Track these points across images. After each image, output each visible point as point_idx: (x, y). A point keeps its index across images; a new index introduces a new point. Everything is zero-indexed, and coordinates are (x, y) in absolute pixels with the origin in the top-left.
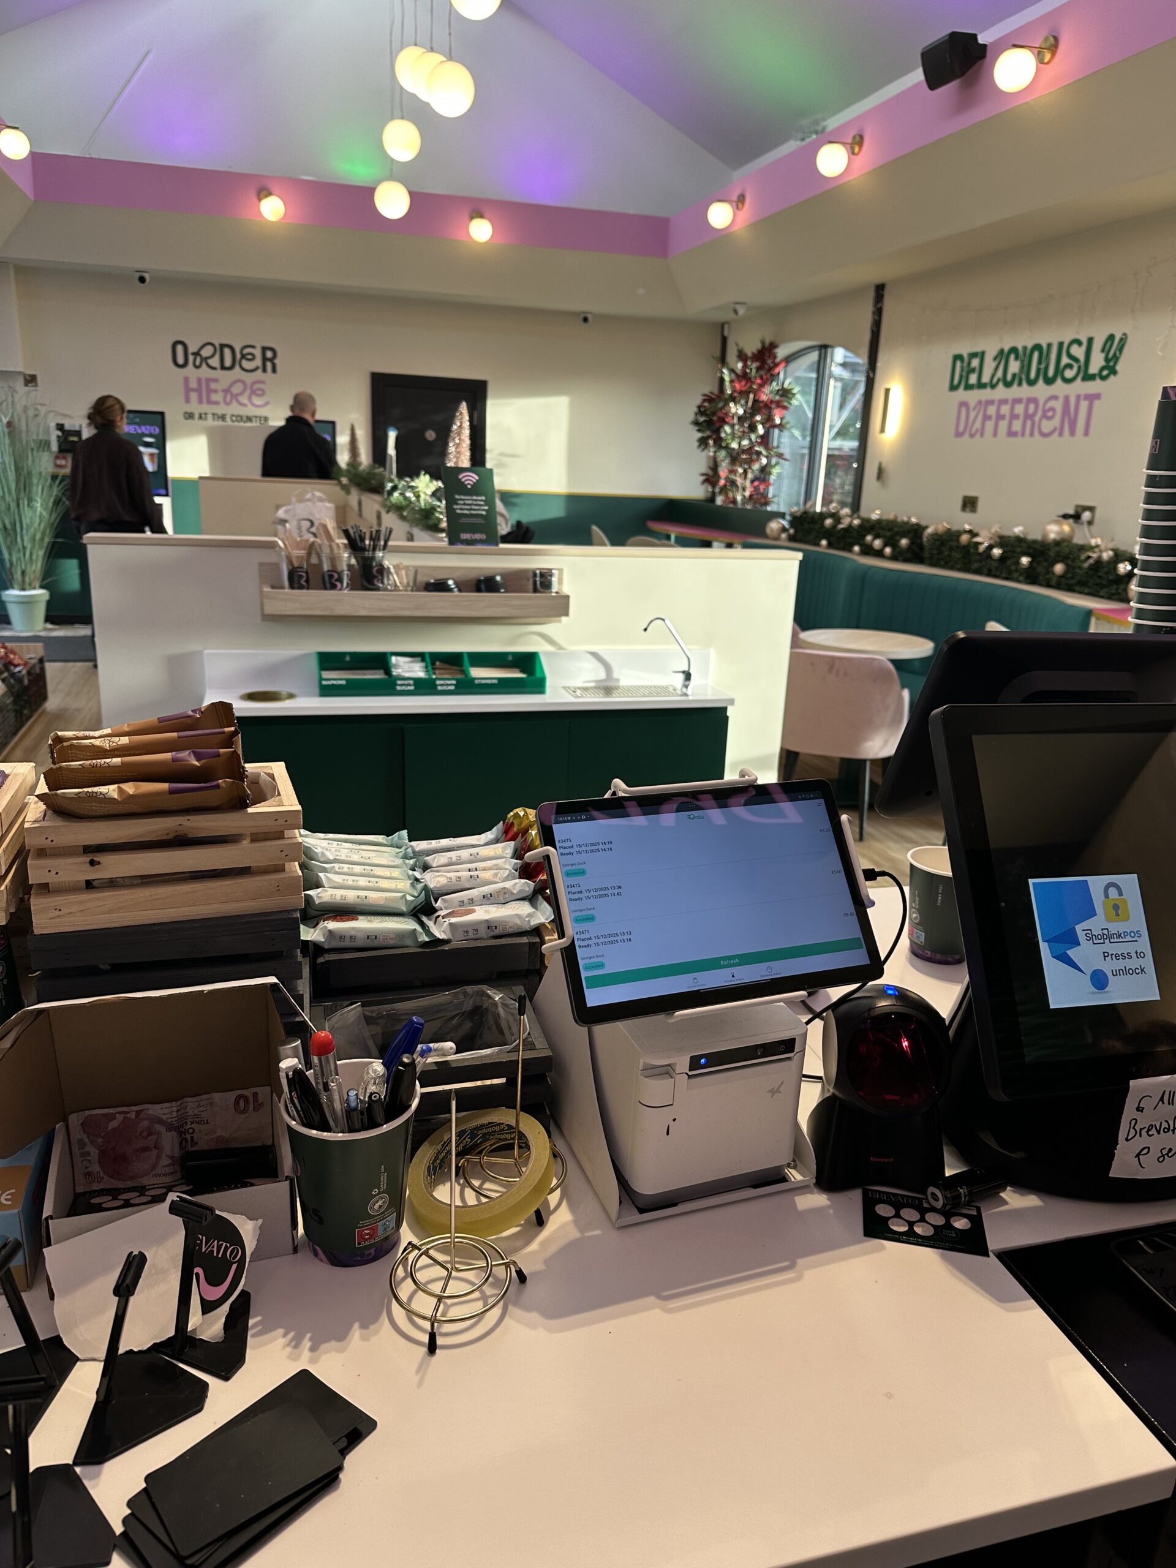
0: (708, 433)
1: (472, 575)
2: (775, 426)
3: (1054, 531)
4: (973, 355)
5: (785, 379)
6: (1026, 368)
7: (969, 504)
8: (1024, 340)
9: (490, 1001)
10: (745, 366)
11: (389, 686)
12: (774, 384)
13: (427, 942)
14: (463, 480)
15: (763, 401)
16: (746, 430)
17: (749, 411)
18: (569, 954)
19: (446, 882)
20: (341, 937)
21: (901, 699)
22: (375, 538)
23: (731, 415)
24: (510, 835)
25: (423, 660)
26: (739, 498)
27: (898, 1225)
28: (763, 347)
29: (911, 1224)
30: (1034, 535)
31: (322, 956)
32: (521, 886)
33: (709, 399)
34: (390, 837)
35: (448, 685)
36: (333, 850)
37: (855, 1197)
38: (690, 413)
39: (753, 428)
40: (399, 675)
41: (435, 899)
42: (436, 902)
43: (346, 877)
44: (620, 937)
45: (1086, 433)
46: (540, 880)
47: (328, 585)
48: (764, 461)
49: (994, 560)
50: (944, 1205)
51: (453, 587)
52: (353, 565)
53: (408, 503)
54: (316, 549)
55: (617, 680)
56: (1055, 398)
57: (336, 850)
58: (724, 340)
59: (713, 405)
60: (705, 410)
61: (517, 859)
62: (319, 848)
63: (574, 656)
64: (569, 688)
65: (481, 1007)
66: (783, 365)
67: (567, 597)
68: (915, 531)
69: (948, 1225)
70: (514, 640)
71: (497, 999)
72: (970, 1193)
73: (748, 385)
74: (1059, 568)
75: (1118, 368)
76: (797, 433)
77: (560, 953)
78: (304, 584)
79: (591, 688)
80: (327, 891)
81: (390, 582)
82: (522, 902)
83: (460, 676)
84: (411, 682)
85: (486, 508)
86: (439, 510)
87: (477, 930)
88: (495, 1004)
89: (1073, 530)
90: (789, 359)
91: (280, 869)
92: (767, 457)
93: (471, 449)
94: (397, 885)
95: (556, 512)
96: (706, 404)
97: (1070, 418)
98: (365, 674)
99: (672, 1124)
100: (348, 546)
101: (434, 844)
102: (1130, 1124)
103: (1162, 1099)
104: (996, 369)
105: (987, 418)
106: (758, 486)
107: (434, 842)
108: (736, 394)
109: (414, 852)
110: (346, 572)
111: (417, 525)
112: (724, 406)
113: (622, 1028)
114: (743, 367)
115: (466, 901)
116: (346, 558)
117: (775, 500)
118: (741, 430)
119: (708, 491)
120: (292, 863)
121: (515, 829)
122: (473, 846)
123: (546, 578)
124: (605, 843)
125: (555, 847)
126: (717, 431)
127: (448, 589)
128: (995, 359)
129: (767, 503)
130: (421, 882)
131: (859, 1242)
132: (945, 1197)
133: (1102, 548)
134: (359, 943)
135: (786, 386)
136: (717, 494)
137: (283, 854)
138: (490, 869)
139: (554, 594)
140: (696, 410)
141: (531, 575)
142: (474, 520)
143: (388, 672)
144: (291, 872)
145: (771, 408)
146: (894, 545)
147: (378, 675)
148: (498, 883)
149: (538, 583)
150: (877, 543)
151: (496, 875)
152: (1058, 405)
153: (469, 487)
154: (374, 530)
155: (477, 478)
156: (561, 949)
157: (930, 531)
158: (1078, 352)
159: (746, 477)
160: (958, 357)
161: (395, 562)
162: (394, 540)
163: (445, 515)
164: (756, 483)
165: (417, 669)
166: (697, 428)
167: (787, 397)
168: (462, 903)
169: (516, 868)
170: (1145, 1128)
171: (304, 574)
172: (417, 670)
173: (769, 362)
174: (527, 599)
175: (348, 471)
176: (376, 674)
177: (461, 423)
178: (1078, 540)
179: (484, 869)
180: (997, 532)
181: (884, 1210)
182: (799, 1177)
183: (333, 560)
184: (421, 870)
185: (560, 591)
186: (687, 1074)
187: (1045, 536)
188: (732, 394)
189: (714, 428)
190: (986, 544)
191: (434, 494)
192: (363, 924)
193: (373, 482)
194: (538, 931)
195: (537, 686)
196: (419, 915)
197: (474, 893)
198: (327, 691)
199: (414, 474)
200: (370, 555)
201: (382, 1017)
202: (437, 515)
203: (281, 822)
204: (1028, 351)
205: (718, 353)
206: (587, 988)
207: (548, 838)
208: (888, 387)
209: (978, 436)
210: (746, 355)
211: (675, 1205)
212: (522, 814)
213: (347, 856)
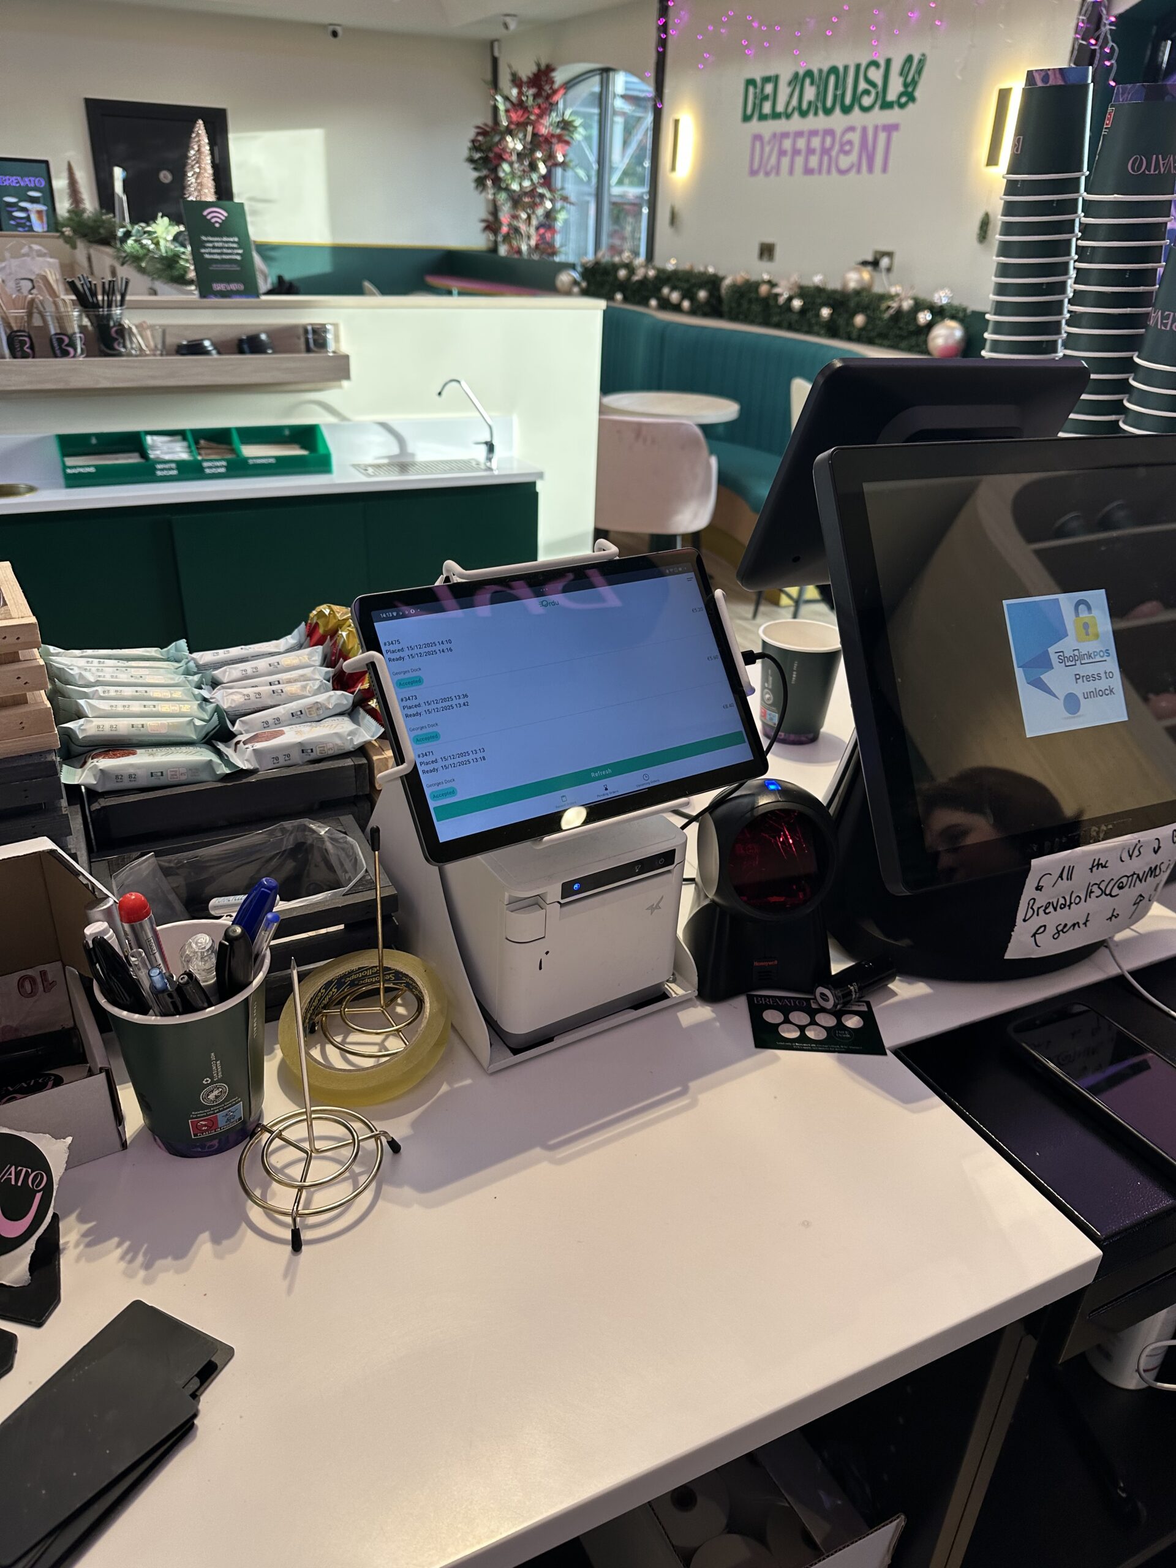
0: (485, 172)
1: (233, 335)
2: (556, 164)
3: (854, 279)
4: (766, 80)
5: (565, 109)
6: (822, 95)
7: (767, 251)
8: (819, 63)
9: (315, 835)
10: (520, 93)
11: (146, 472)
12: (554, 114)
13: (227, 775)
14: (209, 217)
15: (543, 135)
16: (527, 169)
17: (529, 147)
18: (412, 783)
19: (242, 700)
20: (117, 777)
21: (708, 466)
22: (109, 291)
23: (508, 150)
24: (316, 638)
25: (185, 439)
26: (524, 248)
27: (789, 1031)
28: (539, 70)
29: (802, 1029)
30: (834, 285)
31: (96, 801)
32: (338, 699)
33: (483, 132)
34: (165, 649)
35: (217, 467)
36: (94, 669)
37: (740, 1004)
38: (463, 149)
39: (533, 167)
40: (158, 458)
41: (231, 721)
42: (233, 724)
43: (114, 703)
44: (471, 757)
45: (885, 169)
46: (359, 690)
47: (58, 352)
48: (548, 205)
49: (794, 313)
50: (835, 1005)
51: (210, 348)
52: (86, 327)
53: (145, 251)
54: (37, 308)
55: (413, 455)
56: (852, 129)
57: (98, 670)
58: (495, 61)
59: (488, 138)
60: (480, 145)
61: (327, 667)
62: (75, 668)
63: (360, 427)
64: (358, 465)
65: (304, 843)
66: (562, 92)
67: (347, 357)
68: (713, 282)
69: (840, 1026)
70: (290, 411)
71: (322, 833)
72: (860, 989)
73: (526, 116)
74: (859, 320)
75: (917, 94)
76: (582, 173)
77: (400, 782)
78: (28, 350)
79: (384, 465)
80: (92, 722)
81: (134, 346)
82: (340, 718)
83: (229, 456)
84: (173, 465)
85: (240, 251)
86: (183, 256)
87: (288, 756)
88: (321, 839)
89: (872, 278)
90: (569, 85)
91: (21, 701)
92: (551, 200)
93: (214, 180)
94: (180, 708)
95: (322, 266)
96: (480, 138)
97: (867, 150)
98: (117, 459)
99: (545, 958)
100: (77, 302)
101: (221, 654)
102: (1029, 904)
103: (1061, 876)
104: (791, 96)
105: (782, 153)
106: (544, 234)
107: (221, 651)
108: (513, 127)
109: (198, 666)
110: (78, 335)
111: (160, 277)
112: (500, 141)
113: (483, 861)
114: (518, 93)
115: (271, 721)
116: (77, 320)
117: (563, 249)
118: (521, 169)
119: (488, 240)
120: (37, 692)
121: (321, 630)
122: (272, 654)
123: (319, 335)
124: (442, 643)
125: (380, 652)
126: (495, 170)
127: (202, 351)
128: (790, 84)
129: (554, 253)
130: (211, 703)
131: (750, 1055)
132: (834, 995)
133: (903, 296)
134: (142, 782)
135: (566, 117)
136: (499, 243)
137: (21, 682)
138: (296, 681)
139: (331, 354)
140: (469, 145)
141: (301, 331)
142: (227, 267)
143: (144, 455)
144: (37, 703)
145: (551, 143)
146: (692, 298)
147: (133, 459)
148: (308, 697)
149: (311, 341)
150: (675, 297)
151: (304, 687)
152: (855, 137)
153: (217, 225)
154: (106, 281)
155: (226, 214)
156: (401, 777)
157: (728, 282)
158: (876, 75)
159: (529, 224)
160: (751, 82)
161: (137, 322)
162: (133, 294)
163: (192, 262)
164: (542, 231)
165: (178, 449)
166: (472, 166)
167: (567, 129)
168: (266, 724)
169: (327, 678)
170: (1042, 906)
171: (26, 339)
172: (179, 452)
173: (547, 88)
174: (299, 360)
175: (70, 219)
176: (131, 458)
177: (199, 146)
178: (878, 289)
179: (289, 682)
180: (796, 282)
181: (772, 1016)
182: (680, 992)
183: (60, 319)
184: (209, 687)
185: (337, 351)
186: (559, 902)
187: (845, 285)
188: (508, 126)
189: (491, 166)
190: (786, 296)
191: (176, 239)
192: (142, 759)
193: (102, 231)
194: (363, 750)
195: (322, 464)
196: (214, 742)
197: (279, 711)
198: (74, 481)
199: (150, 219)
200: (106, 313)
201: (183, 865)
202: (182, 263)
203: (11, 640)
204: (824, 75)
205: (489, 76)
206: (438, 821)
207: (371, 642)
208: (677, 118)
209: (773, 175)
210: (520, 79)
211: (551, 1040)
212: (327, 612)
213: (112, 677)
